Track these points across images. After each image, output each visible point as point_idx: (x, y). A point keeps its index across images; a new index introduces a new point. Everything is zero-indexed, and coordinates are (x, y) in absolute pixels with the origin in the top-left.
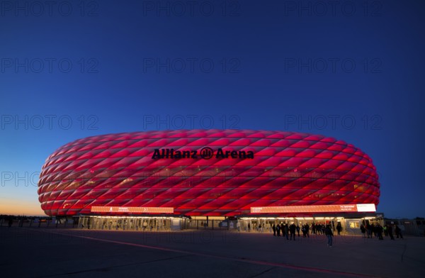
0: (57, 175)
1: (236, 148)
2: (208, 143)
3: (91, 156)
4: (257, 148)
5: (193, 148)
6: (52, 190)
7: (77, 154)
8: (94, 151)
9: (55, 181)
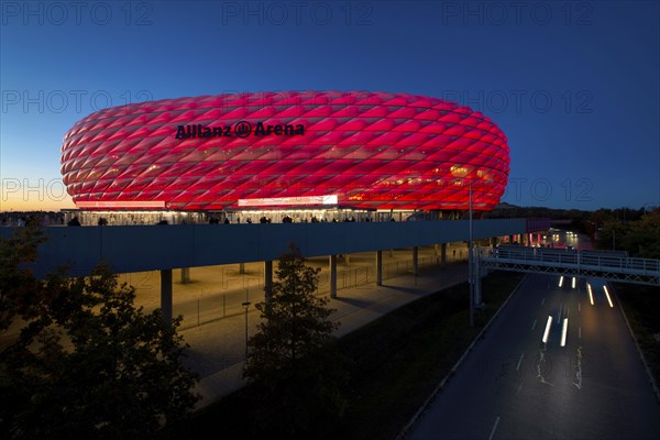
0: (85, 160)
1: (283, 120)
2: (247, 114)
3: (125, 136)
4: (311, 120)
5: (228, 122)
6: (85, 180)
7: (107, 131)
8: (127, 128)
9: (84, 168)
